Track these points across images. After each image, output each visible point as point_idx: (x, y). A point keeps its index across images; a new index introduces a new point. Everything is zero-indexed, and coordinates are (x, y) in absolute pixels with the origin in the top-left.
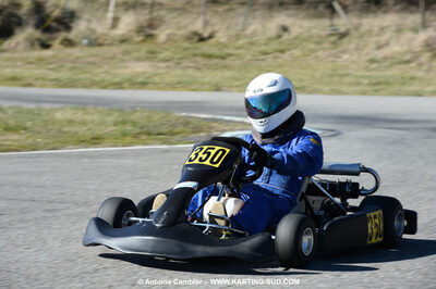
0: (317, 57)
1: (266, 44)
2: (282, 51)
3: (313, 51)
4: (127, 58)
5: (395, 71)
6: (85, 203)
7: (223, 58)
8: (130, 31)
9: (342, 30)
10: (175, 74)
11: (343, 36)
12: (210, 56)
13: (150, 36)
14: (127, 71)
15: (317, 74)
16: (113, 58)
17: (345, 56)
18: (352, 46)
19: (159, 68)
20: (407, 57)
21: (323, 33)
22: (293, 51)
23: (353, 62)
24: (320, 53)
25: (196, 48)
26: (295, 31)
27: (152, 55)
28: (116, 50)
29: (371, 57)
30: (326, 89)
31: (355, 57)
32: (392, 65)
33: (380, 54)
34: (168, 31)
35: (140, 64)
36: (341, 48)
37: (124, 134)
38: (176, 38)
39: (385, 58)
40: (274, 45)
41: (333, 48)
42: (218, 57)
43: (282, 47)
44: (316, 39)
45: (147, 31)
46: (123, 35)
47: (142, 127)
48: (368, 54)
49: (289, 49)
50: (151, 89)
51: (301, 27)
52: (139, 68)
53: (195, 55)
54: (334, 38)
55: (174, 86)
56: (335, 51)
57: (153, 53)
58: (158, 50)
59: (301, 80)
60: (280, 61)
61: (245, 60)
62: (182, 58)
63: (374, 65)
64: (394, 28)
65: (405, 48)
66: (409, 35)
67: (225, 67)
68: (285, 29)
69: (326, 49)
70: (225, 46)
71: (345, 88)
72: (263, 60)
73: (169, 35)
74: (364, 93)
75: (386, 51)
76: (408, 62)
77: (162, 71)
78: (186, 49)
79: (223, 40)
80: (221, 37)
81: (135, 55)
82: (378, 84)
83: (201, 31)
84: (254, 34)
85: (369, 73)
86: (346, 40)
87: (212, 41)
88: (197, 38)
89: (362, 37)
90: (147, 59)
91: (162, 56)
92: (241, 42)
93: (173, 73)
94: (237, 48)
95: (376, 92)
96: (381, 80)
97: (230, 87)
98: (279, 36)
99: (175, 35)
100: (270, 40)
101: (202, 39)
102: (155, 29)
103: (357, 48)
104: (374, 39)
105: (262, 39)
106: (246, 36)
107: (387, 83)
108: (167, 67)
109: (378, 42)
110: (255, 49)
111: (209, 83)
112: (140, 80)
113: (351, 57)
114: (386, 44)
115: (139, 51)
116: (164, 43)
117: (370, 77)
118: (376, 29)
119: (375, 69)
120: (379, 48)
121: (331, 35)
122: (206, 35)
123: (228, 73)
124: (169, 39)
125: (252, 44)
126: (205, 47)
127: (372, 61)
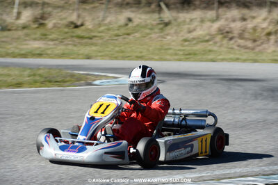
0: (151, 38)
1: (118, 30)
2: (128, 34)
3: (148, 34)
4: (27, 38)
5: (200, 47)
6: (21, 115)
7: (91, 38)
8: (29, 21)
9: (166, 20)
10: (61, 49)
11: (167, 24)
12: (82, 38)
13: (42, 25)
14: (29, 47)
15: (151, 49)
16: (18, 39)
17: (169, 37)
18: (172, 31)
19: (49, 45)
20: (207, 38)
21: (154, 23)
22: (136, 34)
23: (174, 41)
24: (153, 36)
25: (73, 32)
26: (136, 21)
27: (44, 37)
28: (21, 33)
29: (184, 38)
30: (156, 57)
31: (175, 38)
32: (197, 43)
33: (190, 36)
34: (54, 21)
35: (37, 42)
36: (166, 33)
37: (36, 82)
38: (59, 26)
39: (194, 39)
40: (123, 31)
41: (161, 32)
42: (87, 38)
43: (129, 32)
44: (150, 27)
45: (40, 21)
46: (24, 24)
47: (46, 78)
48: (183, 36)
49: (133, 33)
50: (45, 58)
51: (140, 18)
52: (36, 45)
53: (72, 37)
54: (161, 26)
55: (62, 56)
56: (162, 34)
57: (45, 35)
58: (48, 33)
59: (141, 52)
60: (127, 40)
61: (105, 40)
62: (64, 39)
63: (187, 43)
64: (198, 20)
65: (206, 32)
66: (209, 24)
67: (92, 44)
68: (130, 20)
69: (156, 33)
70: (91, 31)
71: (168, 57)
72: (116, 40)
73: (55, 24)
74: (180, 60)
75: (195, 34)
76: (207, 41)
77: (51, 47)
78: (67, 33)
79: (90, 27)
80: (89, 25)
81: (34, 36)
82: (190, 54)
83: (75, 22)
84: (110, 23)
85: (184, 48)
86: (169, 27)
87: (83, 27)
88: (73, 26)
89: (179, 25)
90: (41, 39)
91: (50, 37)
92: (102, 28)
93: (59, 48)
94: (100, 32)
95: (187, 59)
96: (190, 52)
97: (97, 56)
98: (127, 25)
99: (59, 24)
100: (120, 26)
101: (76, 27)
102: (45, 20)
103: (176, 33)
104: (187, 26)
105: (115, 26)
106: (105, 25)
107: (195, 54)
108: (55, 44)
109: (189, 28)
110: (111, 32)
111: (83, 54)
112: (38, 52)
113: (172, 38)
114: (194, 30)
115: (35, 34)
116: (52, 29)
117: (184, 50)
118: (188, 20)
119: (187, 46)
120: (190, 32)
121: (159, 24)
122: (79, 23)
123: (94, 48)
124: (55, 26)
125: (109, 29)
126: (79, 32)
127: (186, 40)
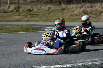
0: (58, 14)
1: (46, 12)
2: (50, 13)
4: (13, 15)
8: (13, 9)
9: (63, 8)
12: (33, 15)
13: (18, 10)
14: (14, 18)
16: (10, 15)
17: (65, 14)
18: (66, 12)
19: (22, 17)
20: (79, 14)
22: (52, 13)
23: (67, 15)
24: (59, 13)
26: (52, 9)
27: (19, 15)
28: (11, 13)
32: (75, 16)
33: (73, 13)
34: (22, 9)
36: (64, 12)
39: (74, 14)
40: (48, 12)
41: (62, 12)
42: (35, 15)
44: (58, 10)
45: (17, 9)
46: (11, 10)
48: (70, 13)
50: (21, 22)
51: (53, 7)
52: (17, 18)
53: (30, 14)
54: (62, 10)
55: (27, 21)
56: (62, 13)
57: (19, 14)
58: (20, 13)
60: (50, 15)
61: (42, 15)
62: (26, 15)
63: (72, 16)
64: (75, 7)
65: (78, 12)
66: (79, 9)
68: (50, 8)
69: (60, 13)
73: (22, 10)
74: (70, 22)
75: (74, 13)
76: (79, 15)
77: (23, 18)
78: (28, 13)
79: (36, 11)
81: (15, 15)
82: (73, 20)
84: (43, 9)
86: (64, 10)
87: (33, 11)
88: (29, 10)
89: (68, 9)
91: (22, 15)
92: (40, 11)
93: (26, 18)
94: (39, 13)
97: (40, 21)
98: (49, 10)
99: (24, 10)
100: (47, 10)
101: (30, 11)
102: (19, 9)
104: (71, 10)
105: (45, 10)
107: (75, 20)
109: (72, 11)
110: (43, 13)
111: (34, 21)
114: (74, 11)
118: (71, 8)
119: (72, 17)
120: (72, 12)
122: (31, 10)
123: (38, 18)
126: (32, 13)
127: (71, 15)
